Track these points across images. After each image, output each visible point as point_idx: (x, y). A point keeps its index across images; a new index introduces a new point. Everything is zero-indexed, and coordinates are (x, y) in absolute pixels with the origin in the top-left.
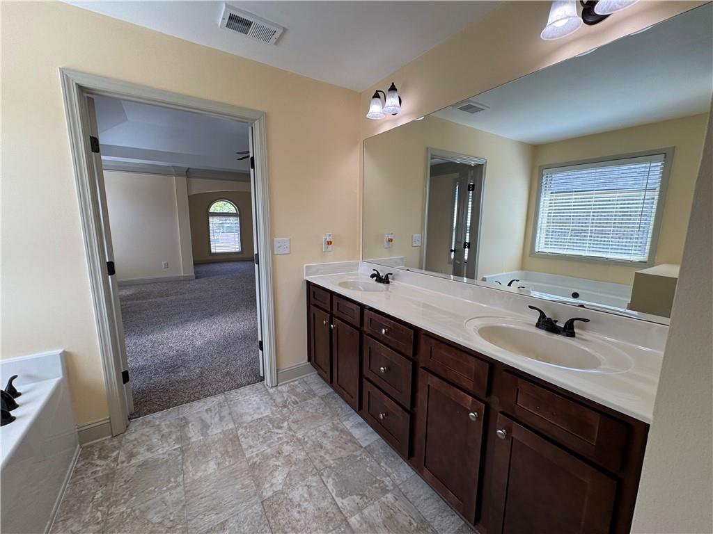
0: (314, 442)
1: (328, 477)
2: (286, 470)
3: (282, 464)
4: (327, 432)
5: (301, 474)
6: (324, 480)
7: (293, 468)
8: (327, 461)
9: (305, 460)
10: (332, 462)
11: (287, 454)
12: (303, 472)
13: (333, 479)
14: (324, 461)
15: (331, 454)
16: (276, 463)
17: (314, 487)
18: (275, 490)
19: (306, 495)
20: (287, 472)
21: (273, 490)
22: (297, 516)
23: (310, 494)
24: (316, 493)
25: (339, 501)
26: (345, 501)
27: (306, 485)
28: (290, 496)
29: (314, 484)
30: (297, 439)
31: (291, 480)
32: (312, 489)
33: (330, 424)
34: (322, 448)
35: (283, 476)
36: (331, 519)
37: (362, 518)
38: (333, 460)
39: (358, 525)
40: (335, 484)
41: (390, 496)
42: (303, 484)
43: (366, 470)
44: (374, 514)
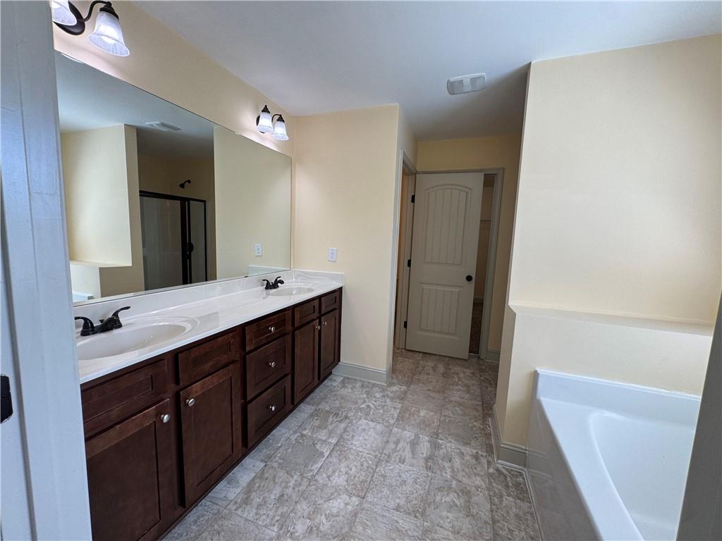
0: (278, 508)
1: (312, 470)
2: (325, 506)
3: (321, 515)
4: (256, 506)
5: (322, 490)
6: (316, 471)
7: (320, 502)
8: (296, 481)
9: (305, 499)
10: (295, 477)
11: (308, 521)
12: (319, 490)
13: (312, 466)
14: (297, 483)
15: (287, 483)
16: (324, 521)
17: (327, 474)
18: (348, 498)
19: (337, 474)
20: (327, 503)
21: (350, 499)
22: (354, 469)
23: (334, 472)
24: (330, 469)
25: (326, 454)
26: (324, 451)
27: (329, 480)
28: (345, 483)
29: (324, 475)
30: (281, 529)
31: (332, 494)
32: (329, 474)
33: (239, 512)
34: (283, 495)
35: (333, 503)
36: (341, 451)
37: (329, 437)
38: (292, 477)
39: (334, 439)
40: (315, 462)
41: (305, 432)
42: (329, 482)
43: (291, 452)
44: (323, 434)
